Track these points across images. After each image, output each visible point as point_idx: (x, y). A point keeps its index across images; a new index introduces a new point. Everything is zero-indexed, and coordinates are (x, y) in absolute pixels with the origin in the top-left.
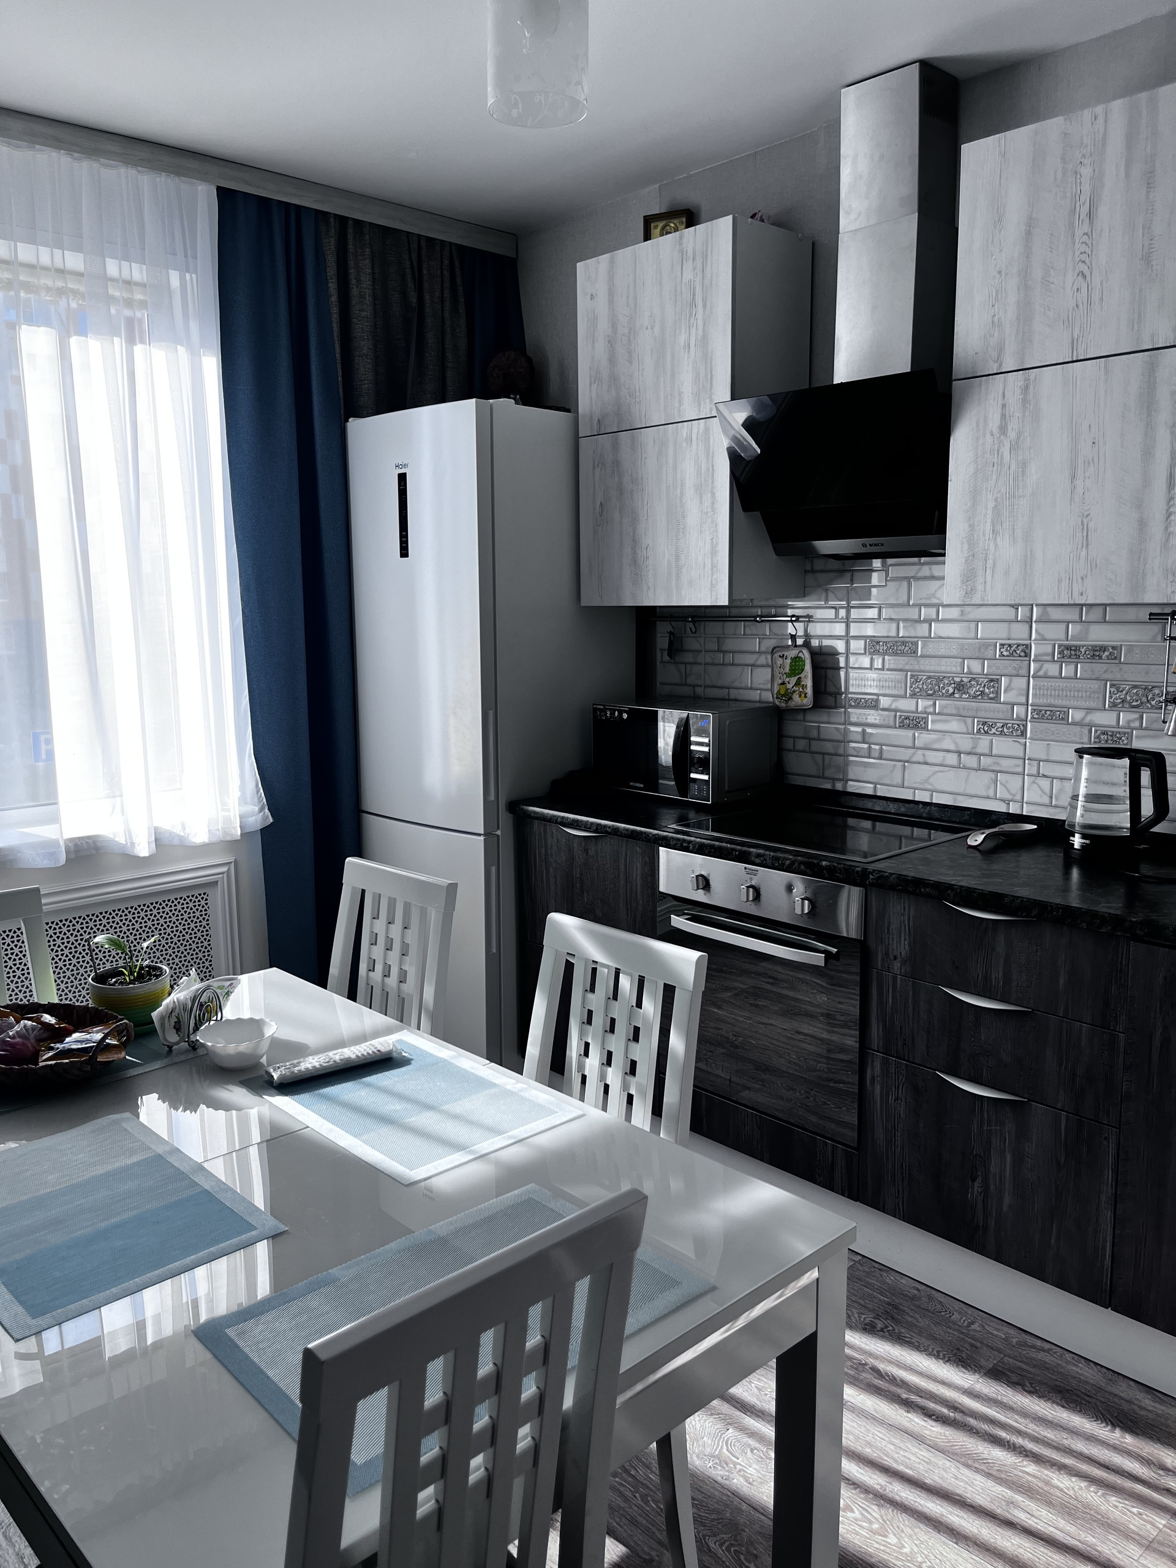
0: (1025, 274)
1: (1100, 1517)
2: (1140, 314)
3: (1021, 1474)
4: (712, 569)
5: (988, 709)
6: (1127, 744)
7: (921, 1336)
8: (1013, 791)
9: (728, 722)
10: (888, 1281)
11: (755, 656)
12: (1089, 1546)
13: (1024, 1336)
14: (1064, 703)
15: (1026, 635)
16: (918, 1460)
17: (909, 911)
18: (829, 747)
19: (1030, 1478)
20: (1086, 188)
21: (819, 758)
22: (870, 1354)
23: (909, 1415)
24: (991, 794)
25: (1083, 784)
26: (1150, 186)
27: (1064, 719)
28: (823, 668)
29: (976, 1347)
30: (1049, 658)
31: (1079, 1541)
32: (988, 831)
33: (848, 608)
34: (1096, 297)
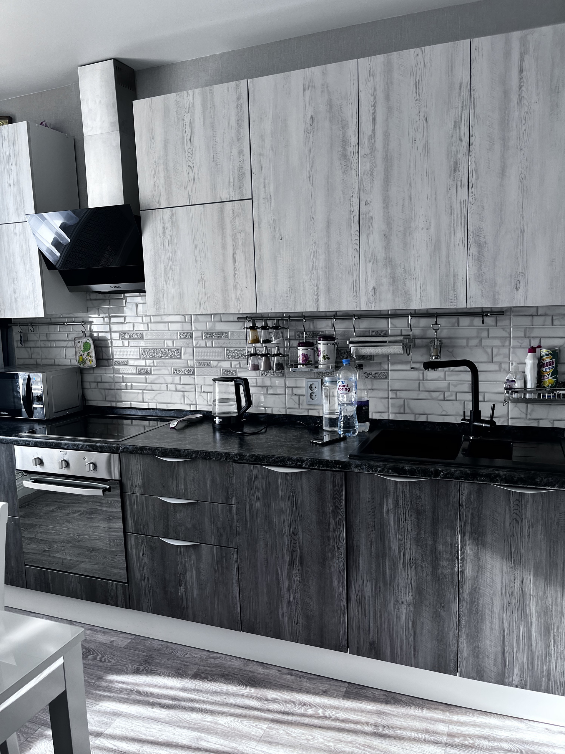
0: (166, 164)
1: (239, 733)
2: (215, 186)
3: (204, 723)
4: (34, 299)
5: (177, 363)
6: (235, 375)
7: (162, 668)
8: (192, 400)
9: (51, 377)
10: (148, 645)
11: (66, 342)
12: (233, 749)
13: (209, 653)
14: (209, 358)
15: (190, 329)
16: (156, 731)
17: (140, 462)
18: (107, 386)
19: (208, 724)
20: (188, 127)
21: (103, 391)
22: (136, 684)
23: (153, 710)
24: (182, 402)
25: (217, 394)
26: (213, 129)
27: (209, 366)
28: (100, 347)
29: (187, 666)
30: (201, 338)
31: (229, 748)
32: (179, 420)
33: (110, 318)
34: (196, 177)
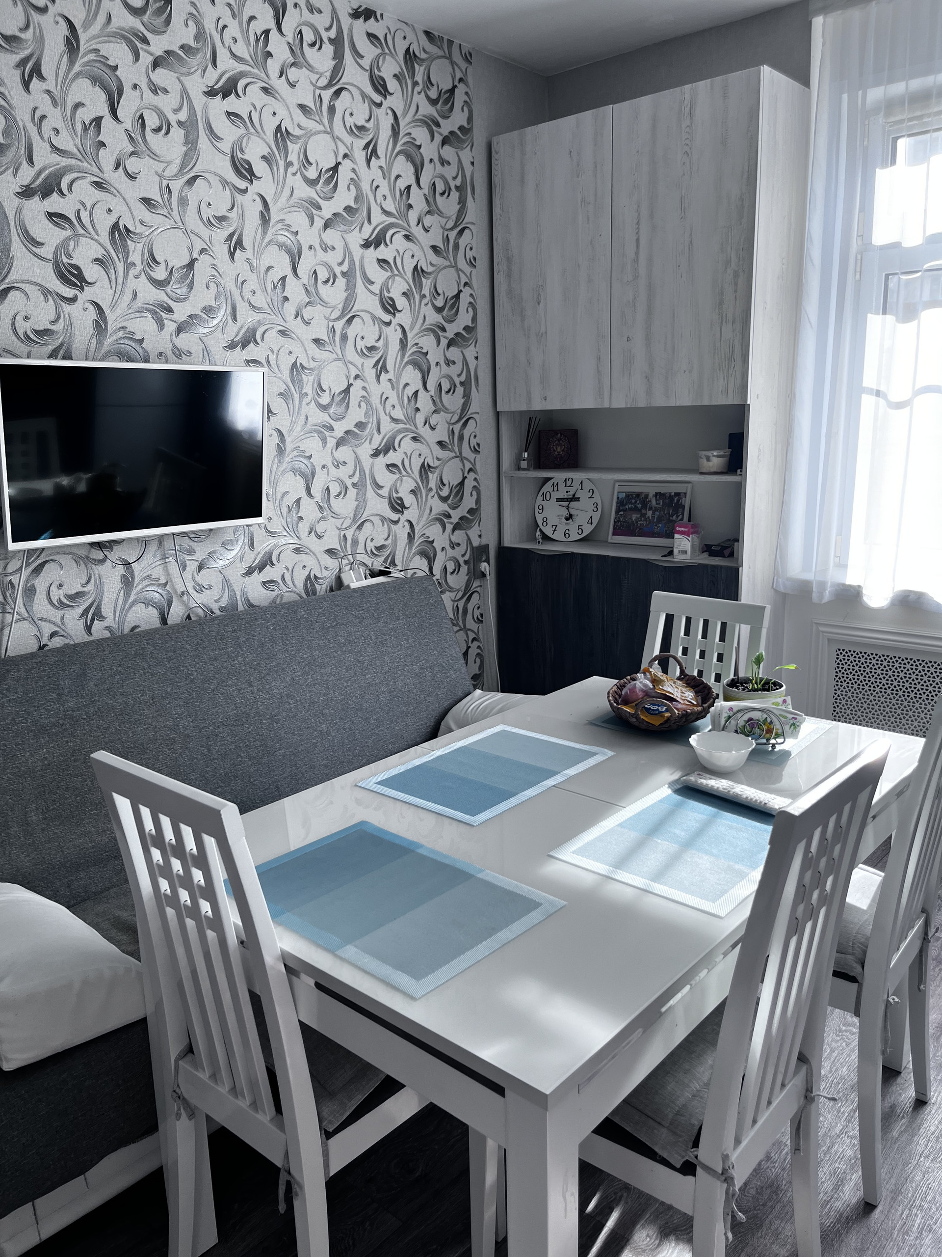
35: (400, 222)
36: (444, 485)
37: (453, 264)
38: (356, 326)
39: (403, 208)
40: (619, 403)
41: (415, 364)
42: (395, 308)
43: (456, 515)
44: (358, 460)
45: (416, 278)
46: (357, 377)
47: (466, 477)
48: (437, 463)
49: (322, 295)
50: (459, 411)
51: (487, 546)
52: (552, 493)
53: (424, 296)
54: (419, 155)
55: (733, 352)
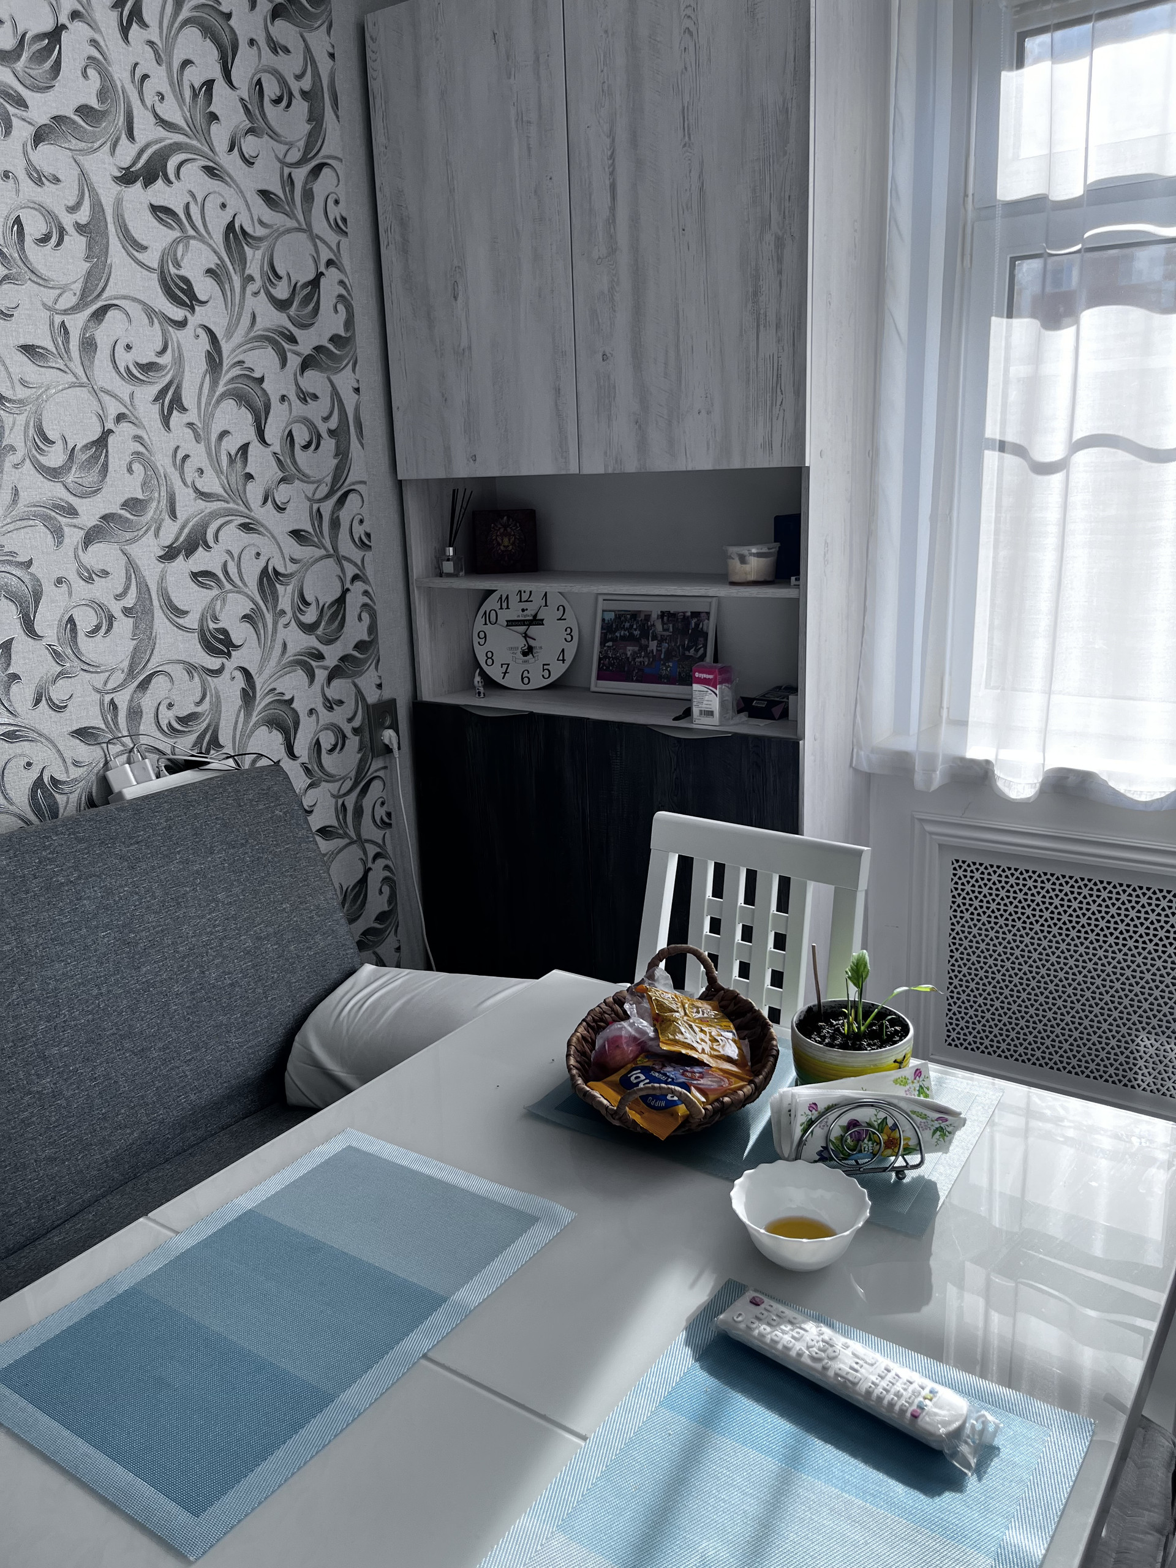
35: (194, 142)
36: (307, 604)
37: (305, 227)
38: (112, 328)
39: (199, 118)
40: (594, 465)
41: (241, 398)
42: (192, 296)
43: (332, 655)
44: (132, 566)
45: (233, 246)
46: (120, 418)
47: (348, 590)
48: (292, 568)
49: (35, 265)
50: (329, 479)
51: (392, 703)
52: (499, 612)
53: (251, 278)
54: (227, 29)
55: (779, 376)
